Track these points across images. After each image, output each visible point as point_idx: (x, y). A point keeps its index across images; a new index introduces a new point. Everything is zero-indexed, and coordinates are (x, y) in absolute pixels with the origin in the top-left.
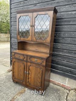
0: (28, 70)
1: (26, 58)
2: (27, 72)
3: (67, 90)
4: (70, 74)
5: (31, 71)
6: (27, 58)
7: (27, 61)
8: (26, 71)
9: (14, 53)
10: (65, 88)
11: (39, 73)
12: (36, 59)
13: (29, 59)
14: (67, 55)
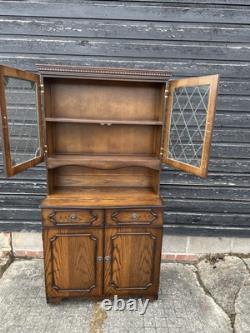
0: (108, 250)
1: (100, 219)
2: (107, 258)
3: (189, 264)
4: (195, 227)
5: (118, 251)
6: (104, 218)
7: (104, 227)
8: (104, 256)
9: (50, 212)
10: (185, 263)
11: (146, 247)
12: (134, 215)
13: (112, 217)
14: (186, 183)
